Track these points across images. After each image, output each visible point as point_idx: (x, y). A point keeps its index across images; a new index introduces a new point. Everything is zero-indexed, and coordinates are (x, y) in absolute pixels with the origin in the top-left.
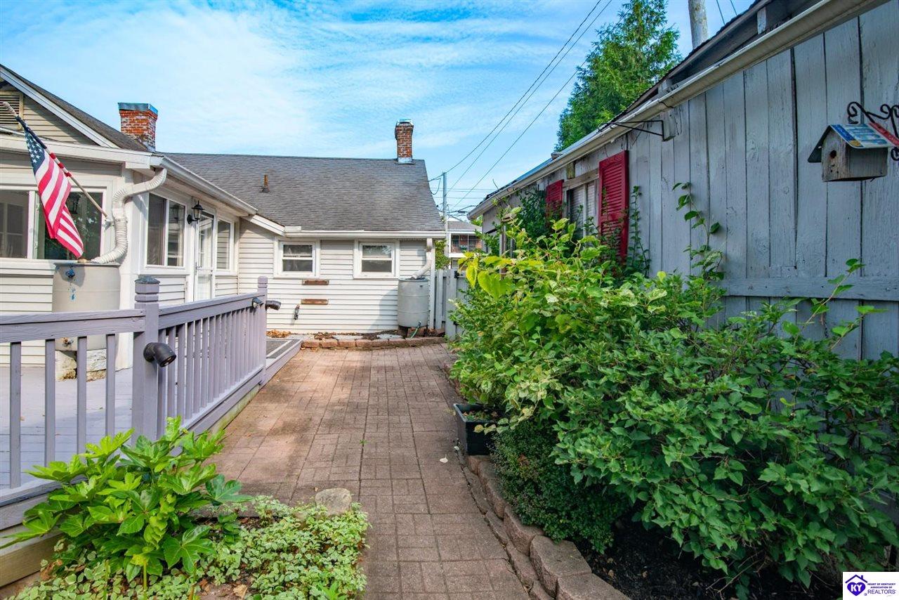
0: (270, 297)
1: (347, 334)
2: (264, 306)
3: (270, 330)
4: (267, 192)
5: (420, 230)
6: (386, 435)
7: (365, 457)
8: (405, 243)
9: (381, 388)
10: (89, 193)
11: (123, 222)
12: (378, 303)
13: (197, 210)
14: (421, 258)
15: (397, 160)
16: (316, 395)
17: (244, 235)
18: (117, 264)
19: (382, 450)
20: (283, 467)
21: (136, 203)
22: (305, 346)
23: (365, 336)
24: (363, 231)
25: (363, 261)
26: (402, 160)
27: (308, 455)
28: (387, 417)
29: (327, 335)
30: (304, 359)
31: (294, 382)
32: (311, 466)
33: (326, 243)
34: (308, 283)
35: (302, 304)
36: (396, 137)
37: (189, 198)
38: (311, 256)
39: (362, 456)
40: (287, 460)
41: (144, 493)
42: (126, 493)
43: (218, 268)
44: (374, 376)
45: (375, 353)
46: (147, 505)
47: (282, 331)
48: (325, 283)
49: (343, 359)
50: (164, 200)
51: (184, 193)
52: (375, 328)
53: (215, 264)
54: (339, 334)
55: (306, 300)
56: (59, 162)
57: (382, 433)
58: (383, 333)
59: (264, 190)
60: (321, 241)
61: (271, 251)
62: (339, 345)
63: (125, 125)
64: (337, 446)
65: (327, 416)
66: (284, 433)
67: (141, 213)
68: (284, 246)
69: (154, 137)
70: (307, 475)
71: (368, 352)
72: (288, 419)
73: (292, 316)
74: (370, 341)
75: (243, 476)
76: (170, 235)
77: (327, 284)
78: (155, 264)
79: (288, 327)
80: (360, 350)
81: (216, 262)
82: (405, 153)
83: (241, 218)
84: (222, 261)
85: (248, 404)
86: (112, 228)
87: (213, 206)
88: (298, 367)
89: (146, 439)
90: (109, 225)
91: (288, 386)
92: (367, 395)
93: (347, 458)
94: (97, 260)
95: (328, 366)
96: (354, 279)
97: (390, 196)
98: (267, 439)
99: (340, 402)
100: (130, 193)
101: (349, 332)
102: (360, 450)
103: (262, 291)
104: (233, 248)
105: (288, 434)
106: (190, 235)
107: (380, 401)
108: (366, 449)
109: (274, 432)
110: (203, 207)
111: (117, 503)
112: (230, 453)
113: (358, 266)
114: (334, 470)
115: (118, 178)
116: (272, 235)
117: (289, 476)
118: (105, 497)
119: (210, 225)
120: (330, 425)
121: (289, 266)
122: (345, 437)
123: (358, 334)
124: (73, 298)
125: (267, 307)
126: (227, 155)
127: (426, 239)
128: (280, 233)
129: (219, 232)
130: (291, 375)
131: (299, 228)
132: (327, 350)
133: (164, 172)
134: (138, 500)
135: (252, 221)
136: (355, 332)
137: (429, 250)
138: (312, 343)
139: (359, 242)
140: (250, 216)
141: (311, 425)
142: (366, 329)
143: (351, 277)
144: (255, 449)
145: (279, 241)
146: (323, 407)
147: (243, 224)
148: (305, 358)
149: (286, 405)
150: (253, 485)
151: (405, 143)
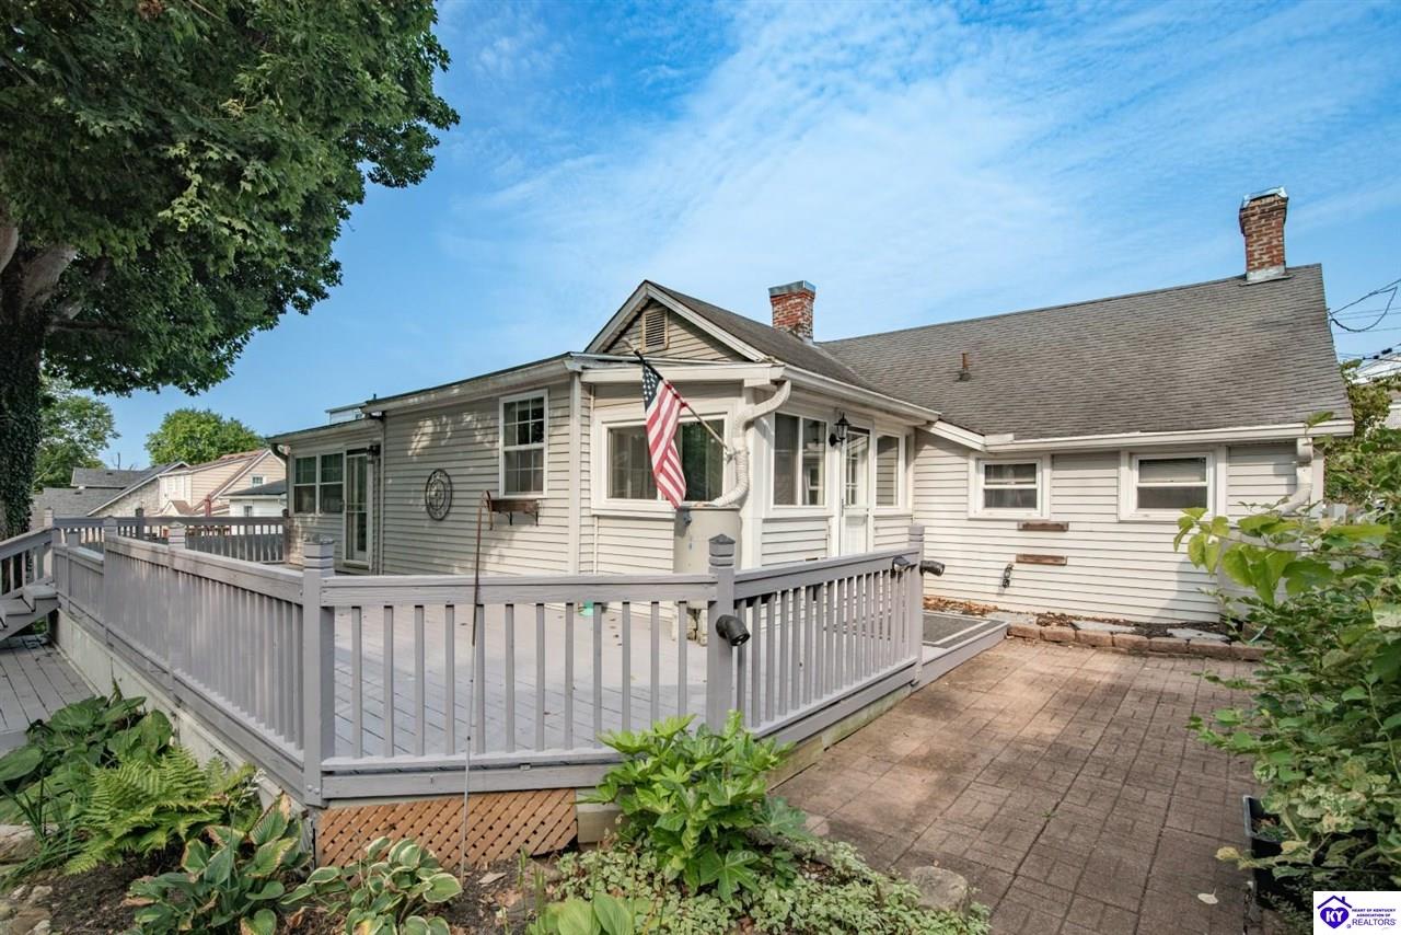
0: (929, 555)
1: (1103, 621)
2: (917, 569)
3: (962, 601)
4: (967, 380)
5: (1279, 423)
6: (1103, 817)
7: (1042, 840)
8: (1237, 451)
9: (1131, 731)
10: (707, 422)
11: (744, 453)
12: (1175, 567)
13: (843, 427)
14: (1284, 480)
15: (1244, 277)
16: (1000, 718)
17: (922, 454)
18: (736, 506)
19: (1082, 839)
20: (903, 815)
21: (758, 428)
22: (1015, 634)
23: (1140, 627)
24: (1138, 434)
25: (1140, 490)
26: (1256, 276)
27: (948, 809)
28: (1119, 785)
29: (1062, 620)
30: (1005, 655)
31: (970, 691)
32: (944, 827)
33: (1059, 458)
34: (1027, 527)
35: (1018, 562)
36: (1243, 232)
37: (831, 411)
38: (1034, 483)
39: (1038, 837)
40: (912, 807)
41: (691, 791)
42: (674, 784)
43: (878, 503)
44: (1129, 705)
45: (1153, 663)
46: (692, 805)
47: (983, 603)
48: (1061, 528)
49: (1079, 665)
50: (795, 420)
51: (823, 405)
52: (1169, 614)
53: (874, 498)
54: (1087, 619)
55: (1025, 556)
56: (675, 392)
57: (1096, 811)
58: (1183, 626)
59: (963, 377)
60: (1053, 456)
61: (963, 476)
62: (1077, 638)
63: (777, 315)
64: (1000, 809)
65: (1004, 758)
66: (925, 766)
67: (765, 441)
68: (986, 466)
69: (811, 324)
70: (932, 836)
71: (1136, 660)
72: (938, 747)
73: (999, 582)
74: (1145, 639)
75: (844, 811)
76: (804, 459)
77: (1065, 531)
78: (787, 503)
79: (994, 598)
80: (1122, 653)
81: (875, 494)
82: (1265, 258)
83: (916, 429)
84: (886, 494)
85: (888, 710)
86: (733, 461)
87: (869, 418)
88: (990, 666)
89: (708, 729)
90: (730, 458)
91: (959, 695)
92: (1097, 738)
93: (1009, 833)
94: (718, 502)
95: (1042, 674)
96: (1121, 522)
97: (1217, 355)
98: (897, 768)
99: (1037, 740)
100: (750, 417)
101: (1110, 617)
102: (1039, 827)
103: (915, 546)
104: (904, 476)
105: (929, 769)
106: (834, 462)
107: (1119, 753)
108: (1052, 829)
109: (912, 762)
110: (849, 421)
111: (665, 793)
112: (840, 774)
113: (1129, 498)
114: (978, 844)
115: (738, 399)
116: (965, 451)
117: (905, 831)
118: (655, 782)
119: (865, 445)
120: (1003, 773)
121: (994, 499)
122: (1020, 799)
123: (1127, 623)
124: (691, 547)
125: (922, 570)
126: (911, 330)
127: (1296, 439)
128: (978, 447)
129: (879, 452)
130: (972, 678)
131: (1010, 436)
132: (1055, 645)
133: (788, 385)
134: (685, 797)
135: (933, 430)
136: (1121, 618)
137: (1305, 462)
138: (1025, 630)
139: (1131, 455)
140: (930, 423)
141: (970, 765)
142: (1146, 616)
143: (1113, 519)
144: (875, 778)
145: (978, 459)
146: (1003, 741)
147: (919, 437)
148: (1008, 655)
149: (944, 724)
150: (852, 827)
151: (1265, 239)
